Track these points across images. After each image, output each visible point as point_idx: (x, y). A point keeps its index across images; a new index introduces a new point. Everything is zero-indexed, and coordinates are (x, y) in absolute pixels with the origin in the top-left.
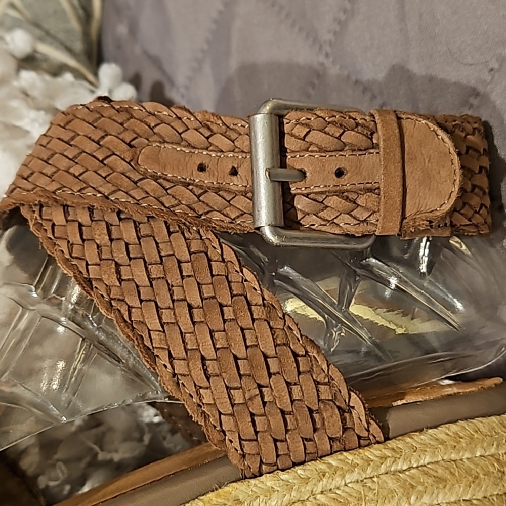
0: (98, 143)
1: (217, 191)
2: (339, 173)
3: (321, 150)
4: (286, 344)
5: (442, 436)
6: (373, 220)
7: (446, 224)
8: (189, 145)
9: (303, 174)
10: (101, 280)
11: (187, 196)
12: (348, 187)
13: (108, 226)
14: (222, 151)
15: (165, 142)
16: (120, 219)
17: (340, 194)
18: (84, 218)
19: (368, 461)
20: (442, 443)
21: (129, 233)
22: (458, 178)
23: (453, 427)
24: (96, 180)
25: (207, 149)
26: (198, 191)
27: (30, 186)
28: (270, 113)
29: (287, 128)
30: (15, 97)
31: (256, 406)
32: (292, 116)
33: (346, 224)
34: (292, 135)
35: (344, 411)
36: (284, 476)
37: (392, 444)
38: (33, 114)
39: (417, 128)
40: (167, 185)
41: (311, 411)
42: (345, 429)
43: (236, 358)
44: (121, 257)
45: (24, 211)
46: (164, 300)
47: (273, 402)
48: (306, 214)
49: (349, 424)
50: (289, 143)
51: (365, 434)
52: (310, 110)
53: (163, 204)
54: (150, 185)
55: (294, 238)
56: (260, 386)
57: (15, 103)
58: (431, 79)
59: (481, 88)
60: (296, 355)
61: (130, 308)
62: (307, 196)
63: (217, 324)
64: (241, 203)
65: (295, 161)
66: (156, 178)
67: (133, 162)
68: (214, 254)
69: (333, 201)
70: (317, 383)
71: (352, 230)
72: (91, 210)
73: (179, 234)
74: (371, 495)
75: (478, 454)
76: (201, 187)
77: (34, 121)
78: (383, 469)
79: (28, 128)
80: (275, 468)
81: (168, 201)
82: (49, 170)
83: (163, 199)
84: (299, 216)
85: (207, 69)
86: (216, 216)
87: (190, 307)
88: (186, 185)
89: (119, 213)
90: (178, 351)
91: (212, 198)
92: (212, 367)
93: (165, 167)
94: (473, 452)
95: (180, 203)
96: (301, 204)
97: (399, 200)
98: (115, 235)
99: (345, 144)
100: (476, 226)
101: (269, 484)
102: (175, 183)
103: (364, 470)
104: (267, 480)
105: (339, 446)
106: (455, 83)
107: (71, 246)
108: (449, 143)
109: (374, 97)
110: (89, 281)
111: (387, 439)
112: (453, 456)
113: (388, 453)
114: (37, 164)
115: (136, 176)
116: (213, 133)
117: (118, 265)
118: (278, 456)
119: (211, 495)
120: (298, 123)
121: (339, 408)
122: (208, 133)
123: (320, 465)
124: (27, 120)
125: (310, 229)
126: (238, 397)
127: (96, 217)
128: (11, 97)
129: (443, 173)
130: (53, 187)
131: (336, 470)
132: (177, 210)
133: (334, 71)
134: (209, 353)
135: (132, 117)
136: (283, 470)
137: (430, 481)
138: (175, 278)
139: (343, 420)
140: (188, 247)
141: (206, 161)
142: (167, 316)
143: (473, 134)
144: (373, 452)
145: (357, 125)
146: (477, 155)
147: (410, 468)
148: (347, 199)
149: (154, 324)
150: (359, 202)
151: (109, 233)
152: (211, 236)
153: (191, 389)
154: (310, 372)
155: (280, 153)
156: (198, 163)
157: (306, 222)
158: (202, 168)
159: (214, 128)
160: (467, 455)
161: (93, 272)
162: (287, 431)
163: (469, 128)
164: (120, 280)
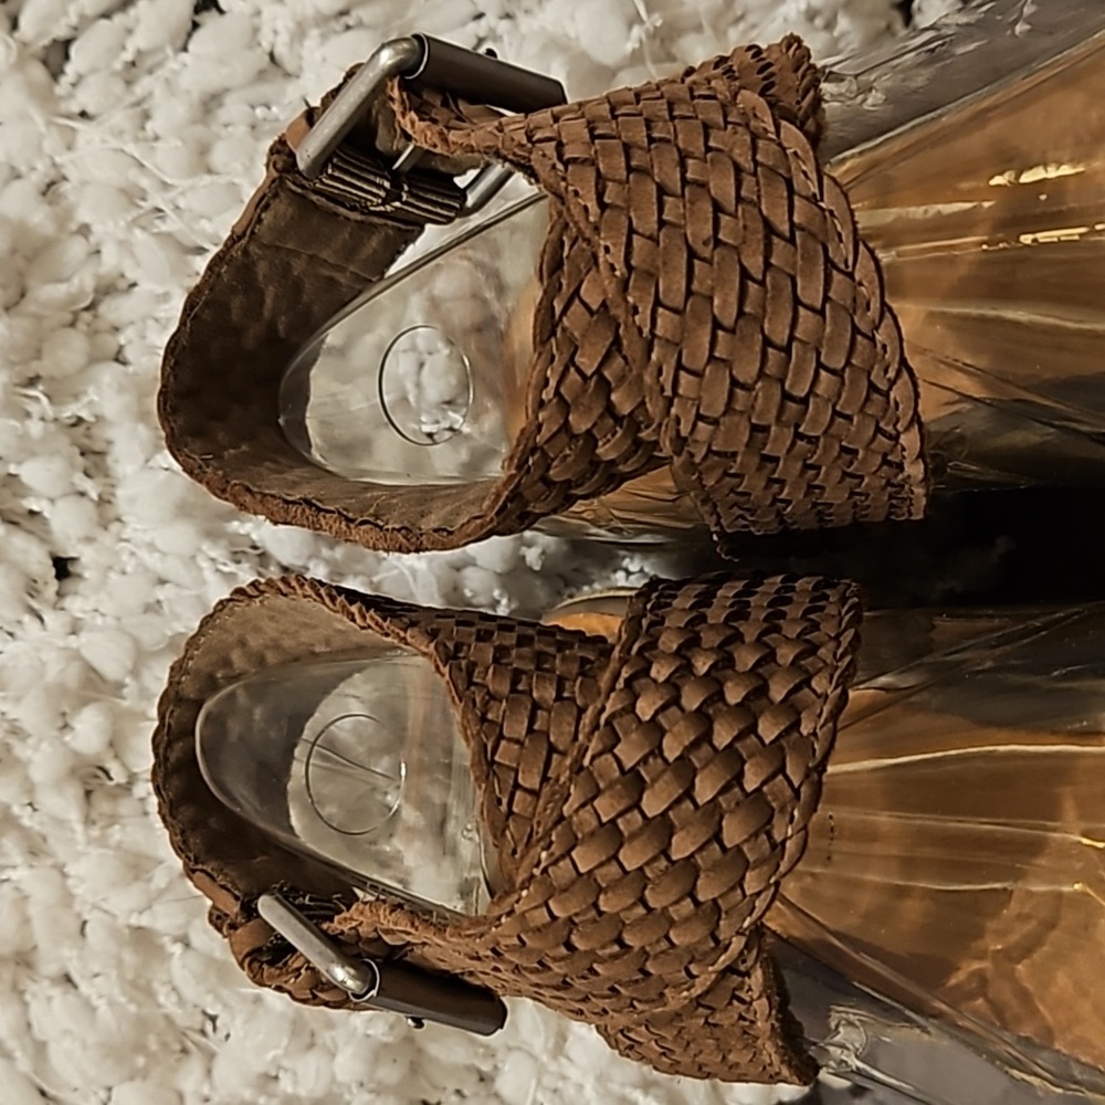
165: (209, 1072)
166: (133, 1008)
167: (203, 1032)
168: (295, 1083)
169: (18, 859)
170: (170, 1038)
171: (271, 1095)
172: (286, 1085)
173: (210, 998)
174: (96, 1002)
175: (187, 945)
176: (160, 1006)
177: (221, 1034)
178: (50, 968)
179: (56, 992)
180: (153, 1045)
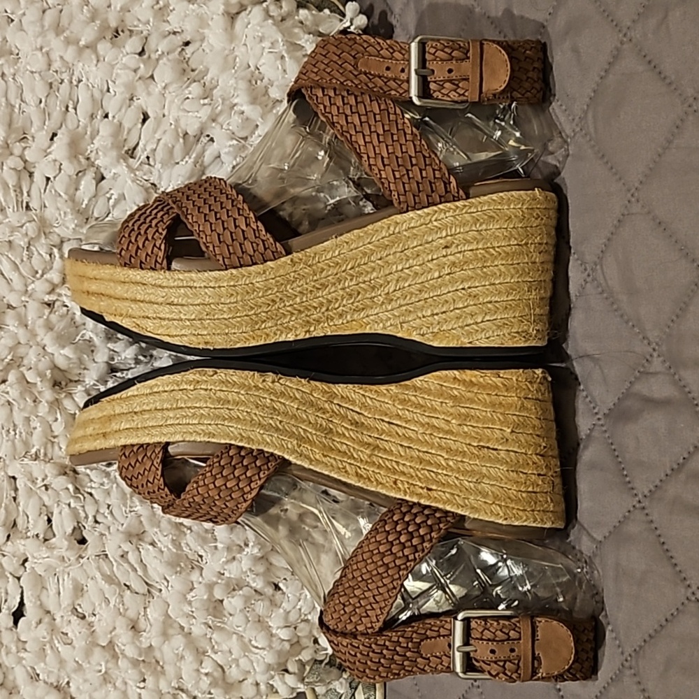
0: (339, 56)
1: (394, 80)
2: (450, 71)
3: (441, 60)
4: (421, 152)
5: (495, 198)
6: (466, 94)
7: (507, 97)
8: (383, 57)
9: (433, 71)
10: (338, 123)
11: (380, 82)
12: (454, 78)
13: (343, 97)
14: (398, 60)
15: (371, 56)
16: (348, 94)
17: (450, 81)
18: (332, 94)
19: (457, 207)
20: (494, 200)
21: (352, 100)
22: (509, 73)
23: (501, 194)
24: (337, 75)
25: (391, 59)
26: (385, 80)
27: (306, 78)
28: (419, 42)
29: (427, 49)
30: (296, 27)
31: (405, 179)
32: (430, 43)
33: (454, 96)
34: (429, 53)
35: (447, 184)
36: (419, 212)
37: (470, 200)
38: (307, 36)
39: (491, 49)
40: (371, 77)
41: (430, 183)
42: (446, 192)
43: (397, 157)
44: (348, 112)
45: (303, 90)
46: (367, 132)
47: (413, 178)
48: (435, 91)
49: (448, 190)
50: (428, 56)
51: (456, 195)
52: (438, 40)
53: (368, 86)
54: (363, 77)
55: (429, 103)
56: (407, 171)
57: (296, 30)
58: (522, 17)
59: (545, 24)
60: (424, 157)
61: (351, 136)
62: (435, 82)
63: (390, 142)
64: (405, 86)
65: (430, 65)
66: (365, 74)
67: (355, 66)
68: (391, 111)
69: (447, 85)
70: (434, 170)
71: (456, 99)
72: (335, 89)
73: (375, 102)
74: (457, 222)
75: (512, 207)
76: (386, 78)
77: (307, 41)
78: (464, 211)
79: (303, 45)
80: (414, 209)
81: (371, 85)
82: (315, 70)
83: (369, 84)
84: (432, 92)
85: (412, 5)
86: (393, 93)
87: (378, 135)
88: (380, 77)
89: (348, 91)
90: (371, 154)
91: (392, 83)
92: (386, 162)
93: (370, 69)
94: (509, 206)
95: (376, 86)
96: (432, 86)
97: (478, 84)
98: (346, 101)
99: (453, 57)
100: (527, 98)
101: (411, 215)
102: (375, 76)
103: (455, 211)
104: (411, 214)
105: (443, 199)
106: (534, 20)
107: (325, 107)
108: (506, 56)
109: (496, 27)
110: (333, 123)
111: (468, 197)
112: (499, 207)
113: (467, 204)
114: (309, 67)
115: (356, 73)
116: (394, 51)
117: (346, 116)
118: (415, 203)
119: (385, 220)
120: (432, 47)
121: (444, 182)
122: (391, 51)
123: (435, 208)
124: (303, 40)
125: (437, 99)
126: (397, 175)
127: (337, 93)
128: (294, 26)
129: (502, 71)
130: (317, 79)
131: (442, 210)
132: (375, 89)
133: (477, 10)
134: (385, 155)
135: (356, 43)
136: (418, 209)
137: (486, 217)
138: (372, 122)
139: (446, 188)
140: (379, 107)
141: (390, 65)
142: (368, 139)
143: (530, 50)
144: (460, 204)
145: (460, 47)
146: (531, 61)
147: (478, 211)
148: (454, 84)
149: (362, 142)
150: (460, 85)
151: (343, 101)
152: (390, 102)
153: (377, 171)
154: (431, 165)
155: (423, 62)
156: (386, 65)
157: (435, 95)
158: (388, 69)
159: (395, 48)
160: (506, 207)
161: (335, 119)
162: (419, 191)
163: (528, 47)
164: (347, 123)
165: (201, 575)
166: (174, 550)
167: (198, 561)
168: (230, 574)
169: (138, 504)
170: (188, 563)
171: (222, 580)
172: (227, 574)
173: (199, 548)
174: (163, 549)
175: (191, 531)
176: (183, 551)
177: (204, 561)
178: (148, 539)
179: (150, 547)
180: (182, 564)
